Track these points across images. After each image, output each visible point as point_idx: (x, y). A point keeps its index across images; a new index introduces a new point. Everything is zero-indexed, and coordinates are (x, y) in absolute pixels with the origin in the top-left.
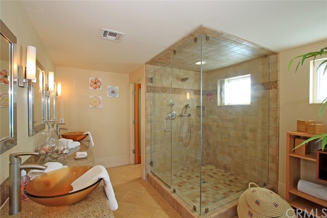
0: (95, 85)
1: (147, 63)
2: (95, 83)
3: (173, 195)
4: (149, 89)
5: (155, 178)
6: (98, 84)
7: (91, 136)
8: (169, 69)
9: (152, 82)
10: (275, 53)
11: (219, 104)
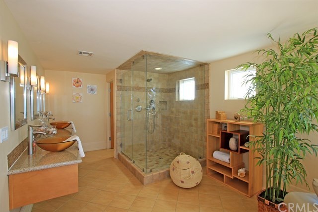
0: (77, 85)
1: (117, 68)
2: (77, 83)
3: (133, 165)
4: (119, 88)
5: (123, 156)
6: (80, 83)
7: (73, 124)
8: (135, 72)
9: (121, 83)
10: (207, 64)
11: (177, 100)
